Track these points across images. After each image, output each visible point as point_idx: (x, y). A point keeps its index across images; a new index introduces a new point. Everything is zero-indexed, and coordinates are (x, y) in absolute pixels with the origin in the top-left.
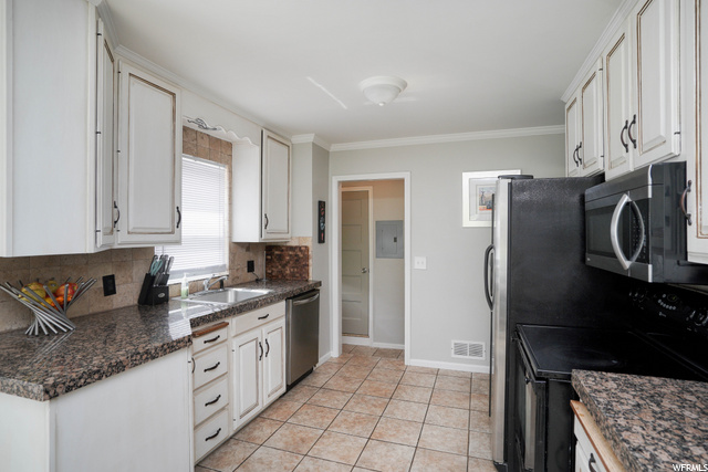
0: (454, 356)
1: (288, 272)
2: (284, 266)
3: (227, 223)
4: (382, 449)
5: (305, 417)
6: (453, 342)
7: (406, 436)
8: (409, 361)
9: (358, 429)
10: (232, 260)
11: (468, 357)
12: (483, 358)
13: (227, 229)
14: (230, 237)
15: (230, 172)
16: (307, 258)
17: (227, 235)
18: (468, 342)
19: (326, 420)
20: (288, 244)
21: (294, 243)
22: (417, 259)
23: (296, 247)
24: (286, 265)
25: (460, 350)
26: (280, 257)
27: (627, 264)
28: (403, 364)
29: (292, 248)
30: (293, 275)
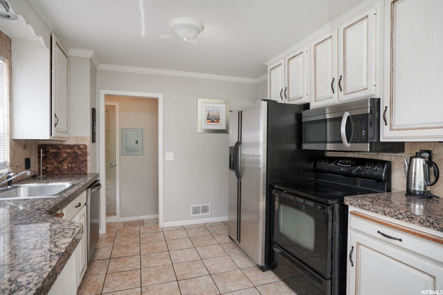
0: (192, 215)
1: (66, 167)
2: (61, 162)
3: (7, 120)
4: (191, 284)
5: (116, 283)
6: (192, 206)
7: (198, 271)
8: (162, 224)
9: (164, 278)
10: (13, 157)
11: (200, 214)
12: (209, 213)
13: (7, 125)
14: (11, 134)
15: (10, 68)
16: (85, 154)
17: (7, 131)
18: (201, 205)
19: (135, 280)
20: (65, 143)
21: (71, 142)
22: (167, 154)
23: (74, 146)
24: (63, 161)
25: (196, 211)
26: (56, 155)
27: (348, 145)
28: (158, 227)
29: (70, 147)
30: (71, 169)
